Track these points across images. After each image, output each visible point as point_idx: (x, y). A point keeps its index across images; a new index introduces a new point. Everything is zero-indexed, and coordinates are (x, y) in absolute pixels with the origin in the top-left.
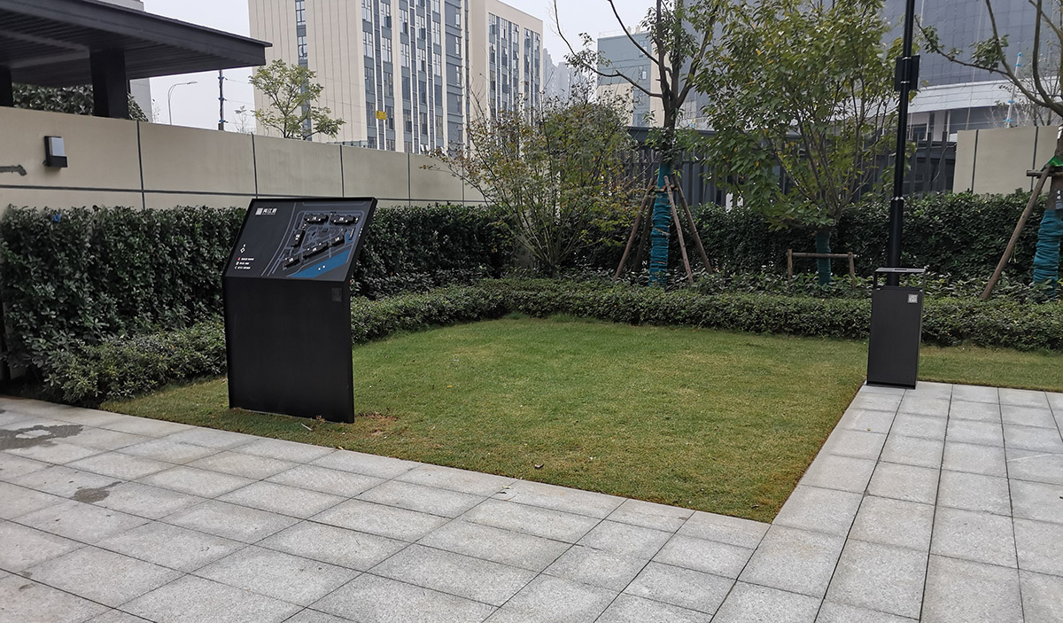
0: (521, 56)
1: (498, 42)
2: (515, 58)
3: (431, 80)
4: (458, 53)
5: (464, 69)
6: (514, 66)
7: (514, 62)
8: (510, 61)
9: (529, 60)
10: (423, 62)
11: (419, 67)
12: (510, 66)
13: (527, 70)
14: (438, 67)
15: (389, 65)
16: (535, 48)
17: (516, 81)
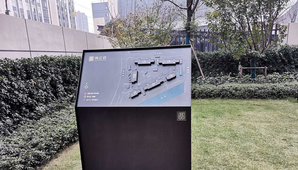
0: (67, 8)
1: (59, 3)
2: (66, 8)
3: (38, 15)
4: (46, 6)
5: (49, 12)
6: (66, 11)
7: (65, 10)
8: (64, 9)
9: (70, 9)
10: (34, 9)
11: (33, 11)
12: (64, 11)
13: (70, 13)
14: (40, 11)
15: (22, 10)
16: (72, 6)
17: (67, 16)
